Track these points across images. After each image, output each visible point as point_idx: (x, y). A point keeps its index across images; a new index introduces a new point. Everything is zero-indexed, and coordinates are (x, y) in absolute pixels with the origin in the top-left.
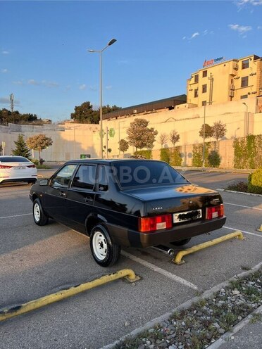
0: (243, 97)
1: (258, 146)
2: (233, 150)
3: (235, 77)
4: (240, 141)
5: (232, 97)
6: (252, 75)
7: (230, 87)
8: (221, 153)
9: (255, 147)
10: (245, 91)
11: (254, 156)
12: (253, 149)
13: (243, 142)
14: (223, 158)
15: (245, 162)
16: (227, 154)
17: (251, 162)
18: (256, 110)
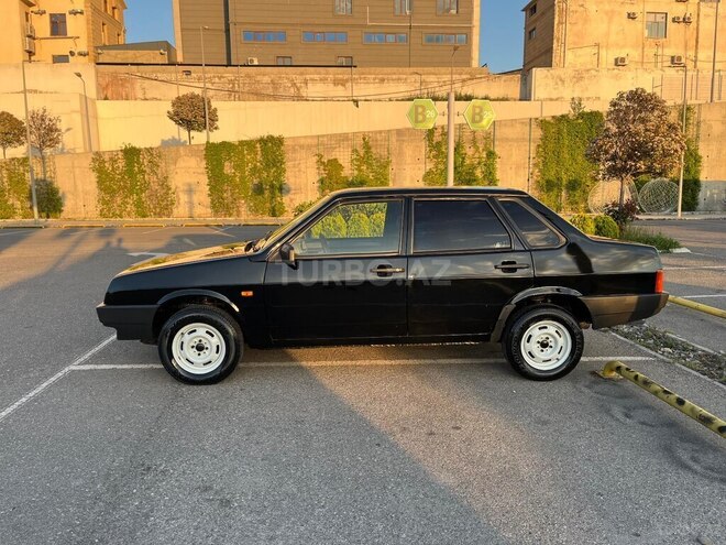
0: (60, 59)
1: (148, 170)
2: (93, 177)
3: (35, 9)
4: (106, 158)
5: (31, 53)
6: (74, 13)
7: (24, 29)
8: (62, 183)
9: (142, 172)
10: (62, 46)
11: (142, 191)
12: (139, 177)
13: (113, 161)
14: (69, 196)
15: (125, 203)
16: (80, 188)
17: (139, 204)
18: (98, 93)
